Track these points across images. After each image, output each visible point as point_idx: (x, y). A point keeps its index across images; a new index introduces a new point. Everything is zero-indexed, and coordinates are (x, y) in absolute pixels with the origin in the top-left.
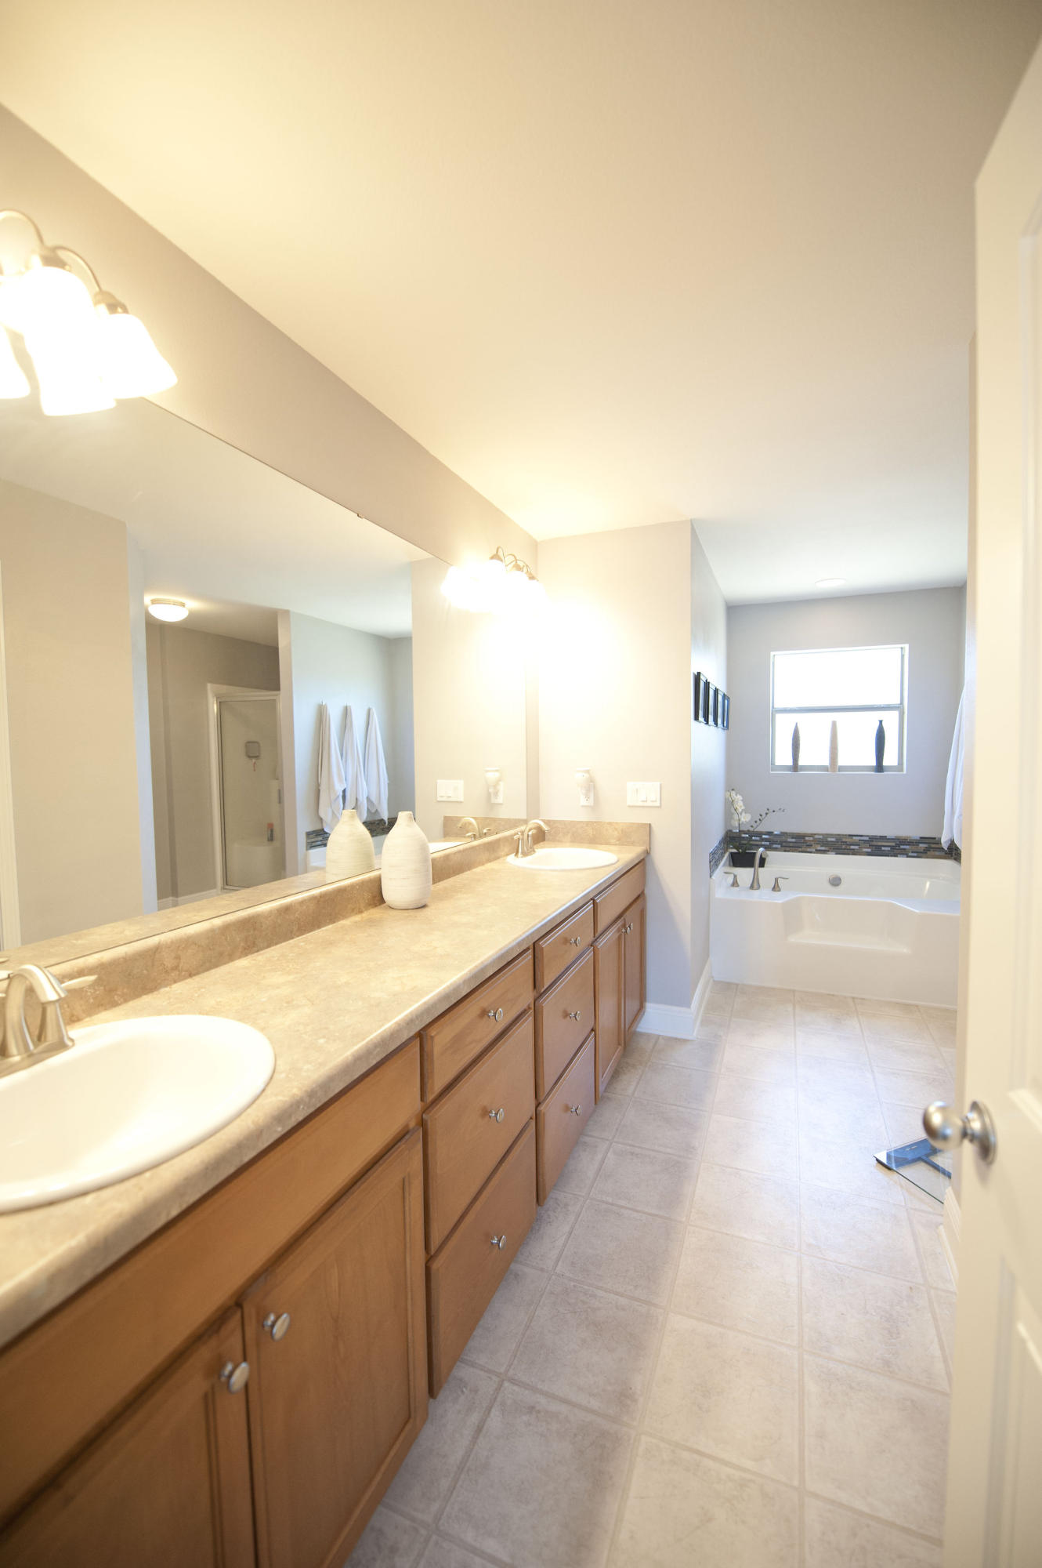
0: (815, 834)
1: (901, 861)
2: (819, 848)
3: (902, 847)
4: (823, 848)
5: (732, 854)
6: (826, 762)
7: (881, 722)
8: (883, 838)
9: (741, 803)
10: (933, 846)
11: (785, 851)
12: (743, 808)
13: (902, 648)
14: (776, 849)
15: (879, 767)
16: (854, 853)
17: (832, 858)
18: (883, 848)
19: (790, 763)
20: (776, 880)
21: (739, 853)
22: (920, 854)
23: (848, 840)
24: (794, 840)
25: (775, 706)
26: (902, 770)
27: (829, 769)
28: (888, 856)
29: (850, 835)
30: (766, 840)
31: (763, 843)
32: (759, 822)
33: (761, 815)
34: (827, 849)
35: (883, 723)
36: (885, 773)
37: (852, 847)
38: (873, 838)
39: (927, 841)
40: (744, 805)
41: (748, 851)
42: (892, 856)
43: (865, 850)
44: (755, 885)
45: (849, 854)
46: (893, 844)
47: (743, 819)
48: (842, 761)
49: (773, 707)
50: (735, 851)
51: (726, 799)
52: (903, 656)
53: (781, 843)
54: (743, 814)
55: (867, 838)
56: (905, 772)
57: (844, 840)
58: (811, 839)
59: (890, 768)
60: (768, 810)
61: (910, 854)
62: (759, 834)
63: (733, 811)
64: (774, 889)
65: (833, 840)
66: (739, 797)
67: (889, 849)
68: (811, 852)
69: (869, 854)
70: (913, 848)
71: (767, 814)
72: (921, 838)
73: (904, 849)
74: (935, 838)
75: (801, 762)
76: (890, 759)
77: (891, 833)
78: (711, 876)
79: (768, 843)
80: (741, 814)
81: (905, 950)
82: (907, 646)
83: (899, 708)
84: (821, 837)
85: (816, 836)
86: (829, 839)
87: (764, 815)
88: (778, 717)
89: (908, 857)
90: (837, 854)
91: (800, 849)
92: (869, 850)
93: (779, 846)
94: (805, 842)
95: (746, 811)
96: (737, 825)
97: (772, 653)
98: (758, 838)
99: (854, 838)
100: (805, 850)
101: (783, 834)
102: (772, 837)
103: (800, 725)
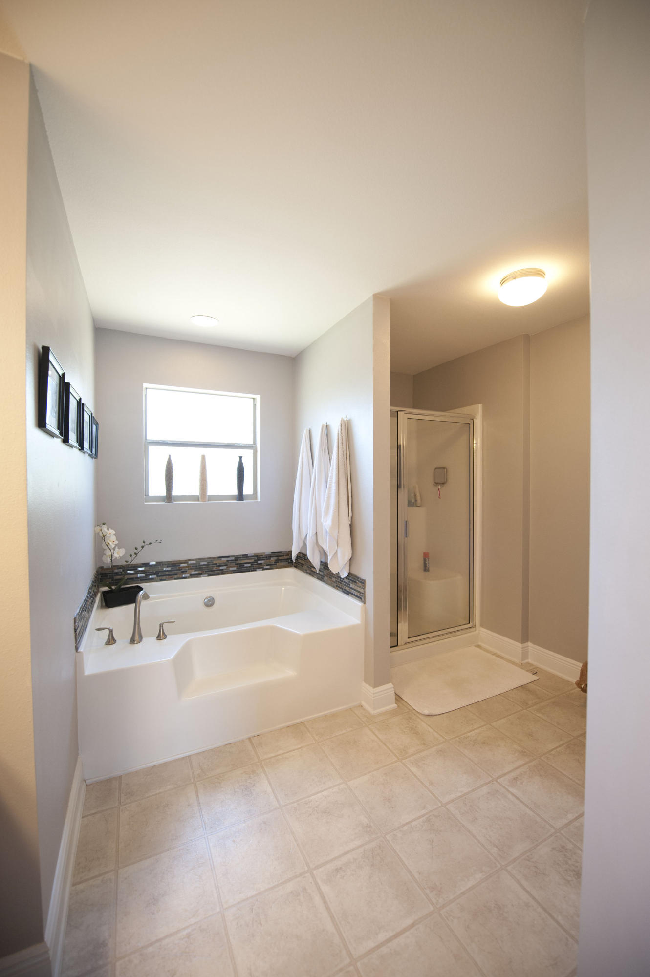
0: (189, 560)
1: (259, 573)
2: (193, 572)
3: (259, 562)
4: (197, 572)
5: (104, 593)
6: (196, 492)
7: (241, 458)
8: (245, 556)
9: (114, 538)
10: (280, 558)
11: (161, 580)
12: (116, 542)
13: (254, 399)
14: (152, 580)
15: (240, 497)
16: (223, 573)
17: (205, 580)
18: (246, 565)
19: (163, 493)
20: (161, 626)
21: (111, 591)
22: (272, 566)
23: (218, 562)
24: (169, 568)
25: (148, 438)
26: (256, 498)
27: (200, 499)
28: (249, 571)
29: (219, 558)
30: (142, 572)
31: (139, 576)
32: (134, 556)
33: (136, 549)
34: (200, 572)
35: (243, 459)
36: (245, 501)
37: (221, 568)
38: (237, 558)
39: (276, 554)
40: (117, 540)
41: (123, 587)
42: (252, 571)
43: (231, 569)
44: (137, 638)
45: (219, 575)
46: (253, 561)
47: (116, 555)
48: (211, 492)
49: (146, 439)
50: (106, 589)
51: (95, 534)
52: (255, 405)
53: (157, 573)
54: (117, 549)
55: (233, 559)
56: (259, 499)
57: (214, 562)
58: (185, 565)
59: (249, 497)
60: (144, 542)
61: (265, 567)
62: (135, 567)
63: (106, 547)
64: (159, 638)
65: (206, 563)
66: (112, 531)
67: (250, 565)
68: (185, 578)
69: (235, 572)
70: (268, 562)
71: (143, 547)
72: (272, 553)
73: (261, 564)
74: (281, 552)
75: (175, 493)
76: (248, 490)
77: (250, 551)
78: (77, 650)
79: (143, 575)
80: (114, 549)
81: (290, 673)
82: (258, 398)
83: (252, 447)
84: (194, 562)
85: (190, 562)
86: (202, 563)
87: (140, 548)
88: (152, 449)
89: (264, 569)
90: (209, 576)
91: (176, 577)
92: (235, 568)
93: (154, 576)
94: (181, 569)
95: (119, 546)
96: (109, 560)
97: (145, 385)
98: (132, 572)
99: (223, 559)
100: (181, 576)
101: (159, 564)
102: (147, 568)
103: (172, 458)
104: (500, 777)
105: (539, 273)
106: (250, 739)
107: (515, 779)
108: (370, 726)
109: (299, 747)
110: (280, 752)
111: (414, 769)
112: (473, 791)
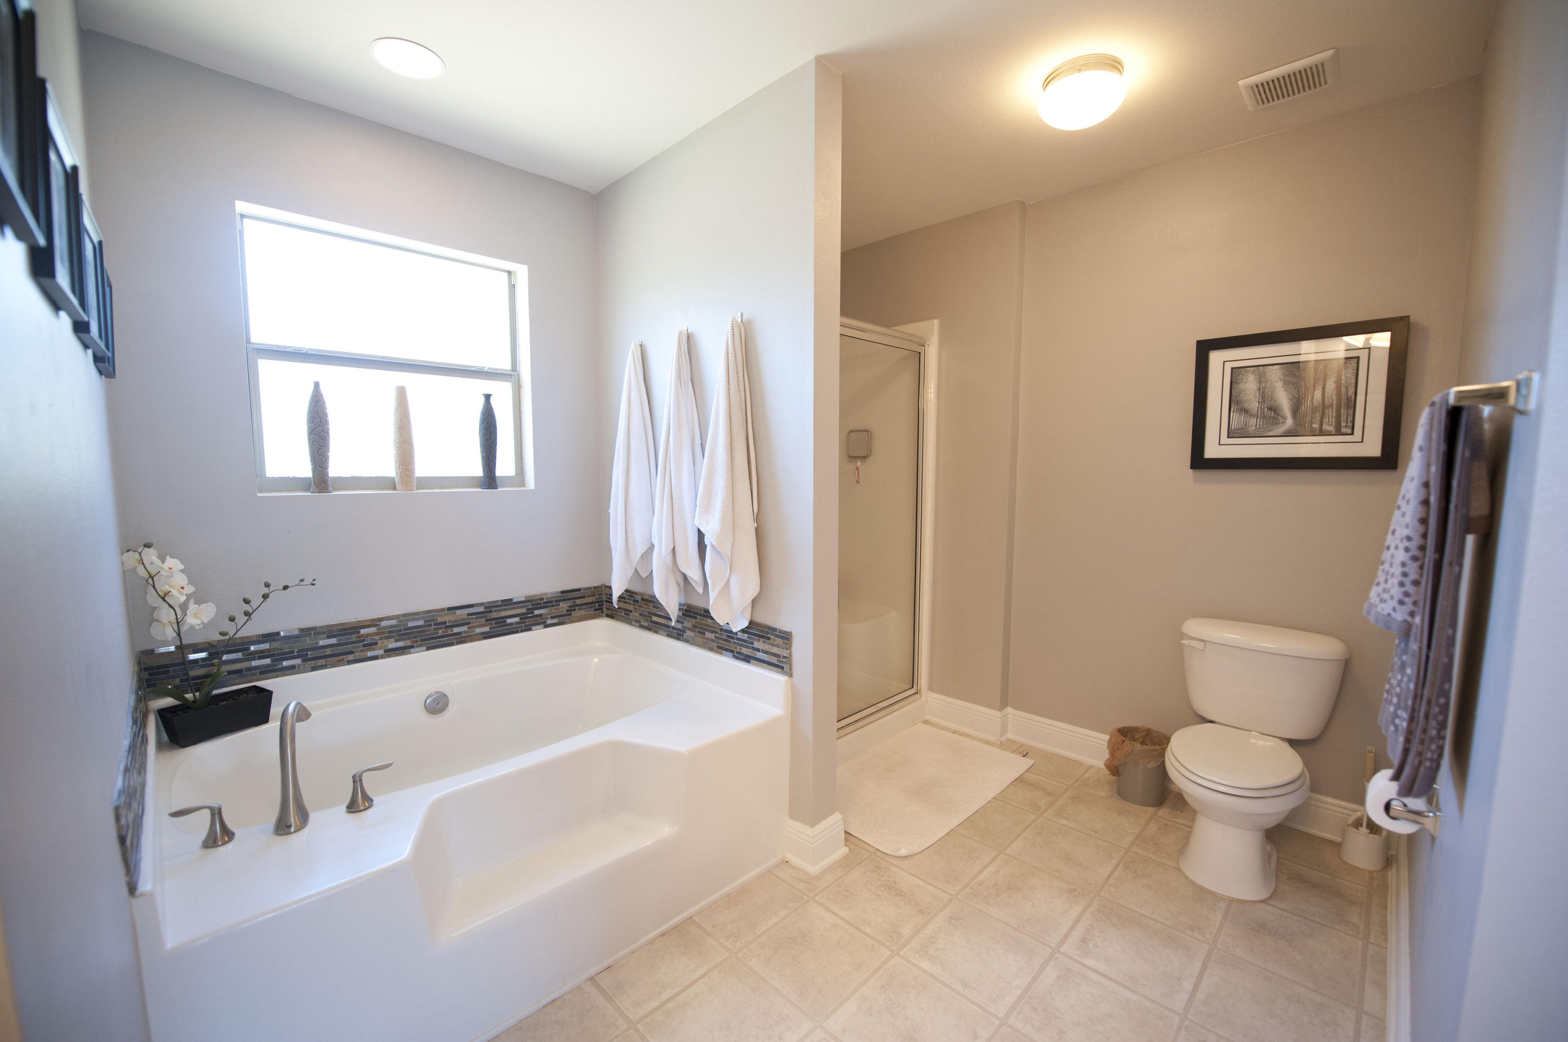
0: (381, 620)
1: (538, 634)
2: (392, 645)
3: (537, 612)
4: (400, 644)
5: (163, 714)
6: (389, 469)
7: (488, 397)
8: (508, 603)
9: (181, 579)
10: (578, 602)
11: (314, 669)
12: (190, 589)
13: (509, 273)
14: (292, 670)
15: (490, 480)
16: (462, 639)
17: (421, 658)
18: (509, 621)
19: (305, 470)
20: (357, 780)
21: (184, 707)
22: (563, 619)
23: (448, 618)
24: (333, 641)
25: (252, 341)
26: (523, 483)
27: (397, 485)
28: (517, 632)
29: (450, 609)
30: (261, 655)
31: (254, 663)
32: (241, 619)
33: (247, 601)
34: (409, 643)
35: (492, 399)
36: (499, 489)
37: (456, 630)
38: (490, 607)
39: (570, 595)
40: (190, 582)
41: (215, 692)
42: (522, 631)
43: (478, 630)
44: (293, 819)
45: (452, 644)
46: (524, 610)
47: (191, 620)
48: (421, 470)
49: (248, 342)
50: (168, 702)
51: (125, 573)
52: (512, 288)
53: (302, 655)
54: (192, 607)
55: (482, 609)
56: (530, 485)
57: (440, 620)
58: (372, 630)
59: (508, 481)
60: (267, 585)
61: (549, 622)
62: (241, 645)
63: (156, 602)
64: (352, 807)
65: (421, 623)
66: (172, 563)
67: (517, 619)
68: (375, 658)
69: (486, 636)
70: (554, 611)
71: (265, 597)
72: (563, 592)
73: (540, 615)
74: (579, 590)
75: (335, 470)
76: (505, 467)
77: (518, 593)
78: (132, 889)
79: (267, 661)
80: (184, 607)
81: (664, 831)
82: (522, 272)
83: (511, 376)
84: (394, 622)
85: (384, 624)
86: (410, 624)
87: (256, 600)
88: (266, 368)
89: (547, 626)
90: (428, 649)
91: (351, 657)
92: (487, 629)
93: (298, 661)
94: (361, 639)
95: (199, 598)
96: (171, 633)
98: (239, 655)
99: (458, 612)
100: (362, 655)
101: (306, 632)
102: (276, 645)
103: (323, 388)
104: (1062, 942)
105: (1114, 64)
106: (592, 979)
107: (1084, 940)
108: (817, 898)
109: (701, 972)
110: (667, 994)
111: (926, 965)
112: (1035, 979)
